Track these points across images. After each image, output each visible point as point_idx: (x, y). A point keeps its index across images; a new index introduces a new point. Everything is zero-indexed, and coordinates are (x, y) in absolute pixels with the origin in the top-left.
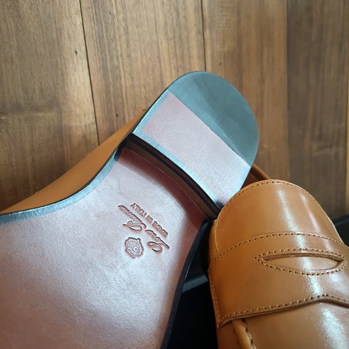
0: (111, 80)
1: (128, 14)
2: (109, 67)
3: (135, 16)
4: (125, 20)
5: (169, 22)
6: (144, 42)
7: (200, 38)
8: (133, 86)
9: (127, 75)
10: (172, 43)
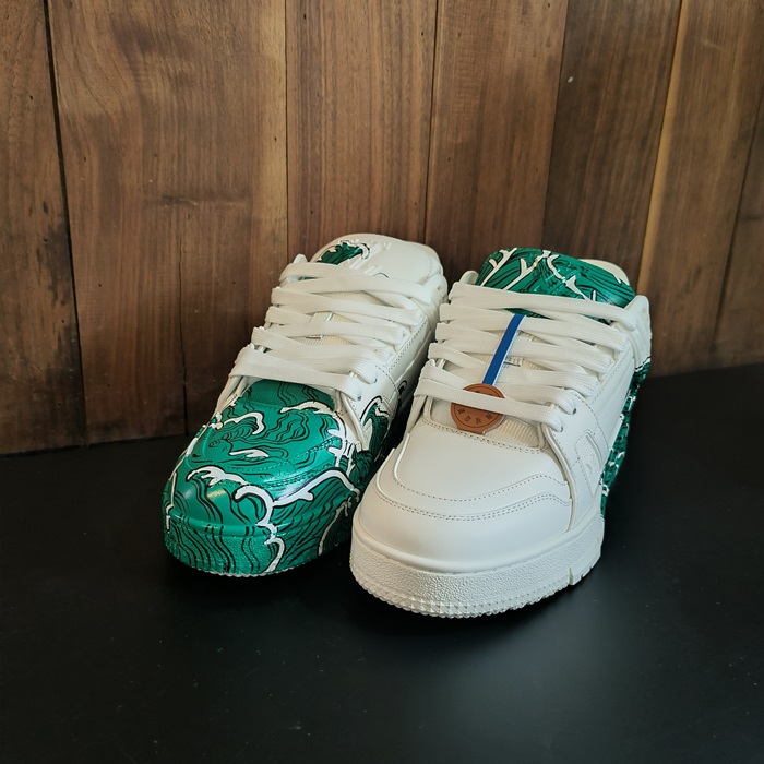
0: (310, 171)
1: (338, 96)
2: (309, 157)
3: (346, 98)
4: (334, 102)
5: (388, 106)
6: (354, 128)
7: (426, 125)
8: (334, 180)
9: (329, 167)
10: (388, 131)
